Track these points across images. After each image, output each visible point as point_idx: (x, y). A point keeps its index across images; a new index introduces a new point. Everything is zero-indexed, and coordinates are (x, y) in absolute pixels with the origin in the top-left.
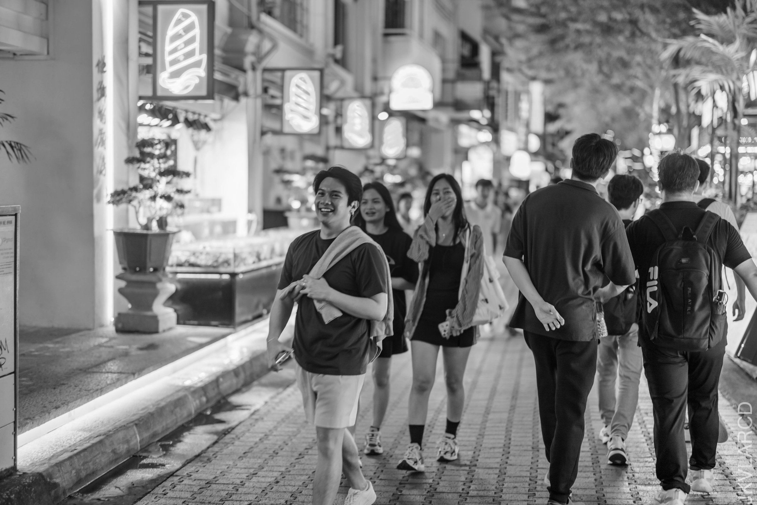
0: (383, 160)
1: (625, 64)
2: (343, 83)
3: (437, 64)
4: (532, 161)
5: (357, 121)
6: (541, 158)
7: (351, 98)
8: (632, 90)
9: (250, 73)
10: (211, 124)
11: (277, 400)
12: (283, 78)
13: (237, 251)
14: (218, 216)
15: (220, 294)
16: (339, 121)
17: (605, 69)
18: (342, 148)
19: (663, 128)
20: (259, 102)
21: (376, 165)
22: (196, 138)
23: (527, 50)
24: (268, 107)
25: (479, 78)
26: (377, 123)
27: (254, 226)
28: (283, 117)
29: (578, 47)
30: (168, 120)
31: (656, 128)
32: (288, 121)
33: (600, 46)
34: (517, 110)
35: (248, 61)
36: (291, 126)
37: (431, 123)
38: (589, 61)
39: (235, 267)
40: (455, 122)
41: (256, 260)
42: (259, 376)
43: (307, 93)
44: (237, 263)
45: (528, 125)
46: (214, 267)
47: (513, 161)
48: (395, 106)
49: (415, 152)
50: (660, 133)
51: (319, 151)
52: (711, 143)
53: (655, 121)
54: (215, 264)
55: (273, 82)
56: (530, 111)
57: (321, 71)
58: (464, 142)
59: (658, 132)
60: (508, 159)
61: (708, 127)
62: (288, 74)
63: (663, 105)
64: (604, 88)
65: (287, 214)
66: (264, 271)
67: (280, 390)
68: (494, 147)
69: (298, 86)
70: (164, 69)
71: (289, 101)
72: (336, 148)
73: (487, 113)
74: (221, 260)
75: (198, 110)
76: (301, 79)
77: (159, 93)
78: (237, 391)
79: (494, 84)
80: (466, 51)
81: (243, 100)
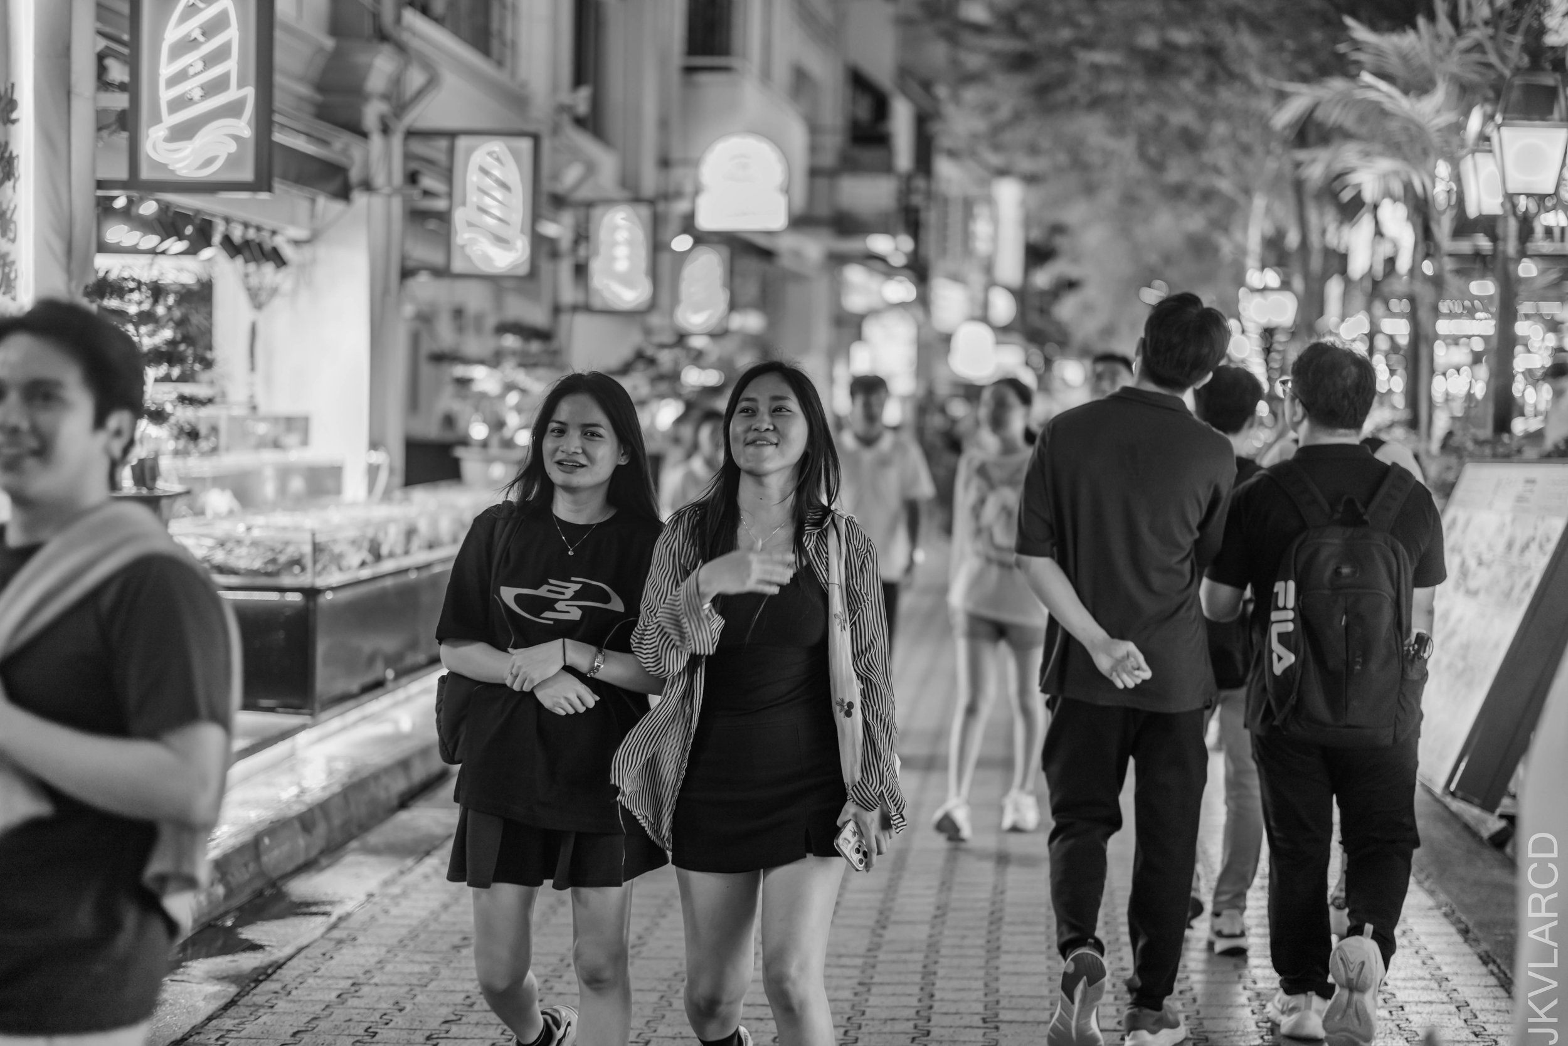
0: (681, 338)
1: (1192, 142)
2: (591, 169)
3: (797, 136)
4: (998, 343)
5: (622, 252)
6: (1016, 337)
7: (609, 202)
8: (1208, 196)
9: (377, 141)
10: (287, 251)
11: (395, 890)
12: (451, 152)
13: (320, 538)
14: (296, 455)
15: (281, 635)
16: (582, 251)
17: (1153, 151)
18: (586, 308)
19: (1272, 278)
20: (397, 204)
21: (662, 346)
22: (254, 281)
23: (989, 109)
24: (417, 216)
25: (887, 168)
26: (665, 259)
27: (383, 478)
28: (452, 240)
29: (1097, 103)
30: (181, 237)
31: (1255, 277)
32: (463, 247)
33: (1142, 100)
34: (967, 236)
35: (372, 113)
36: (468, 259)
37: (786, 262)
38: (1119, 132)
39: (318, 574)
40: (838, 260)
41: (369, 558)
42: (364, 827)
43: (504, 186)
44: (319, 567)
45: (988, 268)
46: (268, 574)
47: (959, 343)
48: (706, 222)
49: (751, 322)
50: (1265, 289)
51: (537, 316)
52: (1369, 309)
53: (1252, 262)
54: (270, 568)
55: (430, 162)
56: (995, 239)
57: (536, 138)
58: (855, 302)
59: (1261, 286)
60: (947, 339)
61: (1362, 278)
62: (462, 143)
63: (1269, 230)
64: (1148, 194)
65: (460, 452)
66: (389, 582)
67: (409, 862)
68: (919, 313)
69: (485, 172)
70: (156, 119)
71: (464, 204)
72: (575, 308)
73: (906, 243)
74: (283, 559)
75: (255, 219)
76: (490, 154)
77: (145, 174)
78: (308, 866)
79: (920, 183)
80: (864, 111)
81: (360, 199)
